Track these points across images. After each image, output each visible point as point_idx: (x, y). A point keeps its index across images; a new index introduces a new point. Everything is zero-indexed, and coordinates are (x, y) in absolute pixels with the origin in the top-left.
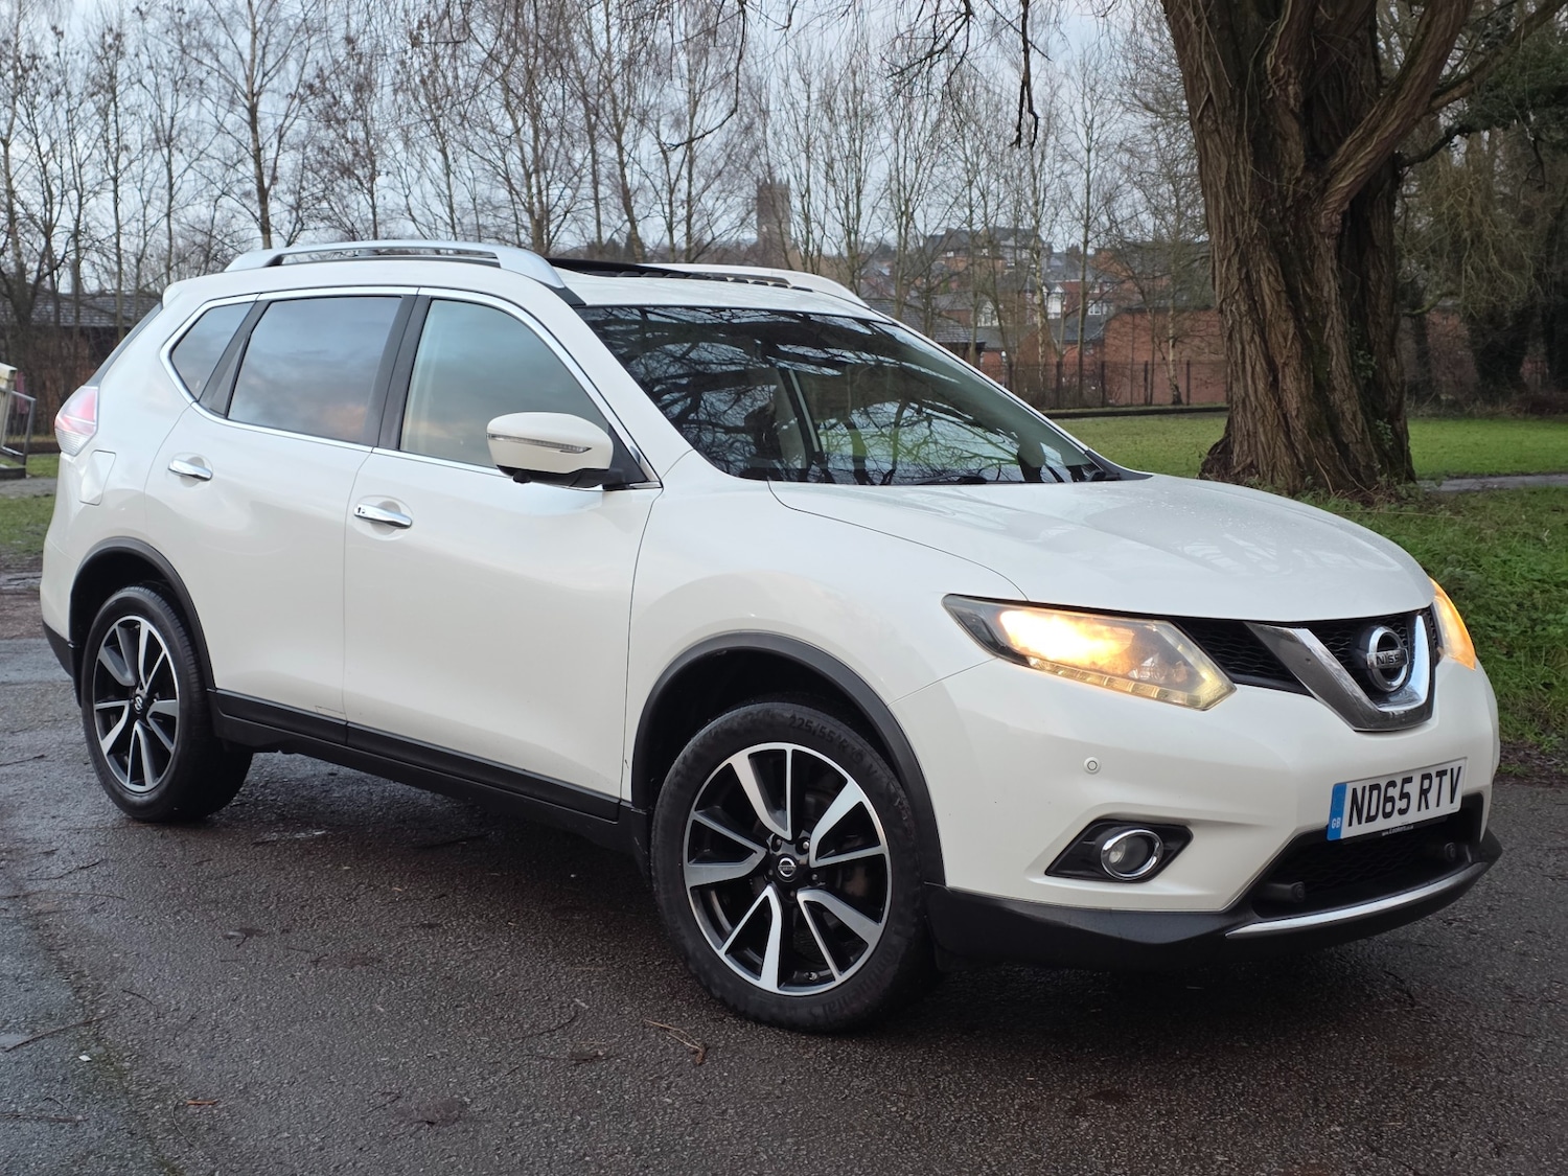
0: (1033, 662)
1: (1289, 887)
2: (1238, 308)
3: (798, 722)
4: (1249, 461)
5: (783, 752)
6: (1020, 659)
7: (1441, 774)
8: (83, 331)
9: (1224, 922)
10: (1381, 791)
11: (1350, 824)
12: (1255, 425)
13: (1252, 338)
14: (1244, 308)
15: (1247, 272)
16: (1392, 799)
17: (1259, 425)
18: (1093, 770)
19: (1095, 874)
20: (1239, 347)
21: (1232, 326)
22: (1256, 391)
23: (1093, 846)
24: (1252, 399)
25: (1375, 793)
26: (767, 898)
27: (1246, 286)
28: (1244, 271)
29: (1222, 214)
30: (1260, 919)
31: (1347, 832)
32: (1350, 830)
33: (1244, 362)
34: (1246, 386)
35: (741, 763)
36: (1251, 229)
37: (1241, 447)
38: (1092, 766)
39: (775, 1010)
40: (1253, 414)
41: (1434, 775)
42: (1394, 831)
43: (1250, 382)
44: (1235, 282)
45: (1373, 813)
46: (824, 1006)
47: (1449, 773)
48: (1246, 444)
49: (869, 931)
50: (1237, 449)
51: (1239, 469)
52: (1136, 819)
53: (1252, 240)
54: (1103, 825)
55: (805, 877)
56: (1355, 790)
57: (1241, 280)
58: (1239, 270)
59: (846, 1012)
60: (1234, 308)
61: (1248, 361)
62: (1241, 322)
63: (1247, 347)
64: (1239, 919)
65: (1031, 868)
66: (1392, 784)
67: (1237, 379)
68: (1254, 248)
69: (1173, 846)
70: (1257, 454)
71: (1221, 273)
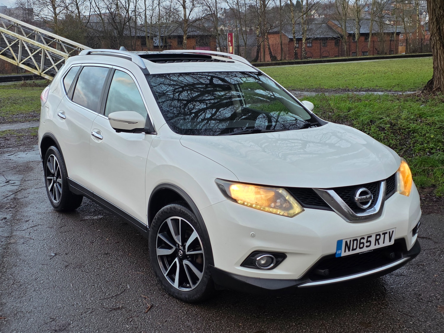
0: (239, 202)
1: (323, 271)
2: (436, 38)
3: (181, 212)
4: (438, 87)
5: (179, 220)
6: (235, 201)
7: (384, 234)
8: (138, 37)
9: (298, 283)
10: (359, 241)
11: (345, 251)
12: (440, 75)
13: (440, 48)
14: (437, 38)
15: (439, 27)
16: (363, 243)
17: (441, 76)
18: (253, 236)
19: (255, 267)
20: (436, 50)
21: (434, 44)
22: (441, 65)
23: (253, 259)
24: (440, 67)
25: (355, 242)
26: (176, 261)
27: (438, 31)
28: (438, 26)
29: (432, 8)
30: (311, 281)
31: (343, 254)
32: (344, 254)
33: (437, 55)
34: (438, 63)
35: (169, 221)
36: (441, 13)
37: (436, 82)
38: (253, 235)
39: (177, 294)
40: (440, 72)
41: (381, 234)
42: (365, 252)
43: (439, 62)
44: (435, 30)
45: (355, 247)
46: (188, 295)
47: (388, 233)
48: (438, 81)
49: (200, 275)
50: (435, 83)
51: (435, 89)
52: (267, 251)
53: (441, 16)
54: (256, 253)
55: (185, 257)
56: (346, 242)
57: (437, 30)
58: (437, 26)
59: (193, 298)
60: (434, 38)
61: (438, 55)
62: (437, 43)
63: (438, 51)
64: (303, 282)
65: (236, 264)
66: (363, 238)
67: (436, 61)
68: (442, 19)
69: (280, 259)
70: (441, 84)
71: (431, 27)
